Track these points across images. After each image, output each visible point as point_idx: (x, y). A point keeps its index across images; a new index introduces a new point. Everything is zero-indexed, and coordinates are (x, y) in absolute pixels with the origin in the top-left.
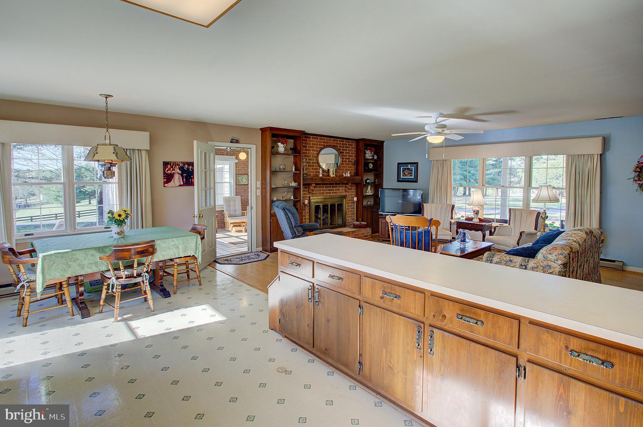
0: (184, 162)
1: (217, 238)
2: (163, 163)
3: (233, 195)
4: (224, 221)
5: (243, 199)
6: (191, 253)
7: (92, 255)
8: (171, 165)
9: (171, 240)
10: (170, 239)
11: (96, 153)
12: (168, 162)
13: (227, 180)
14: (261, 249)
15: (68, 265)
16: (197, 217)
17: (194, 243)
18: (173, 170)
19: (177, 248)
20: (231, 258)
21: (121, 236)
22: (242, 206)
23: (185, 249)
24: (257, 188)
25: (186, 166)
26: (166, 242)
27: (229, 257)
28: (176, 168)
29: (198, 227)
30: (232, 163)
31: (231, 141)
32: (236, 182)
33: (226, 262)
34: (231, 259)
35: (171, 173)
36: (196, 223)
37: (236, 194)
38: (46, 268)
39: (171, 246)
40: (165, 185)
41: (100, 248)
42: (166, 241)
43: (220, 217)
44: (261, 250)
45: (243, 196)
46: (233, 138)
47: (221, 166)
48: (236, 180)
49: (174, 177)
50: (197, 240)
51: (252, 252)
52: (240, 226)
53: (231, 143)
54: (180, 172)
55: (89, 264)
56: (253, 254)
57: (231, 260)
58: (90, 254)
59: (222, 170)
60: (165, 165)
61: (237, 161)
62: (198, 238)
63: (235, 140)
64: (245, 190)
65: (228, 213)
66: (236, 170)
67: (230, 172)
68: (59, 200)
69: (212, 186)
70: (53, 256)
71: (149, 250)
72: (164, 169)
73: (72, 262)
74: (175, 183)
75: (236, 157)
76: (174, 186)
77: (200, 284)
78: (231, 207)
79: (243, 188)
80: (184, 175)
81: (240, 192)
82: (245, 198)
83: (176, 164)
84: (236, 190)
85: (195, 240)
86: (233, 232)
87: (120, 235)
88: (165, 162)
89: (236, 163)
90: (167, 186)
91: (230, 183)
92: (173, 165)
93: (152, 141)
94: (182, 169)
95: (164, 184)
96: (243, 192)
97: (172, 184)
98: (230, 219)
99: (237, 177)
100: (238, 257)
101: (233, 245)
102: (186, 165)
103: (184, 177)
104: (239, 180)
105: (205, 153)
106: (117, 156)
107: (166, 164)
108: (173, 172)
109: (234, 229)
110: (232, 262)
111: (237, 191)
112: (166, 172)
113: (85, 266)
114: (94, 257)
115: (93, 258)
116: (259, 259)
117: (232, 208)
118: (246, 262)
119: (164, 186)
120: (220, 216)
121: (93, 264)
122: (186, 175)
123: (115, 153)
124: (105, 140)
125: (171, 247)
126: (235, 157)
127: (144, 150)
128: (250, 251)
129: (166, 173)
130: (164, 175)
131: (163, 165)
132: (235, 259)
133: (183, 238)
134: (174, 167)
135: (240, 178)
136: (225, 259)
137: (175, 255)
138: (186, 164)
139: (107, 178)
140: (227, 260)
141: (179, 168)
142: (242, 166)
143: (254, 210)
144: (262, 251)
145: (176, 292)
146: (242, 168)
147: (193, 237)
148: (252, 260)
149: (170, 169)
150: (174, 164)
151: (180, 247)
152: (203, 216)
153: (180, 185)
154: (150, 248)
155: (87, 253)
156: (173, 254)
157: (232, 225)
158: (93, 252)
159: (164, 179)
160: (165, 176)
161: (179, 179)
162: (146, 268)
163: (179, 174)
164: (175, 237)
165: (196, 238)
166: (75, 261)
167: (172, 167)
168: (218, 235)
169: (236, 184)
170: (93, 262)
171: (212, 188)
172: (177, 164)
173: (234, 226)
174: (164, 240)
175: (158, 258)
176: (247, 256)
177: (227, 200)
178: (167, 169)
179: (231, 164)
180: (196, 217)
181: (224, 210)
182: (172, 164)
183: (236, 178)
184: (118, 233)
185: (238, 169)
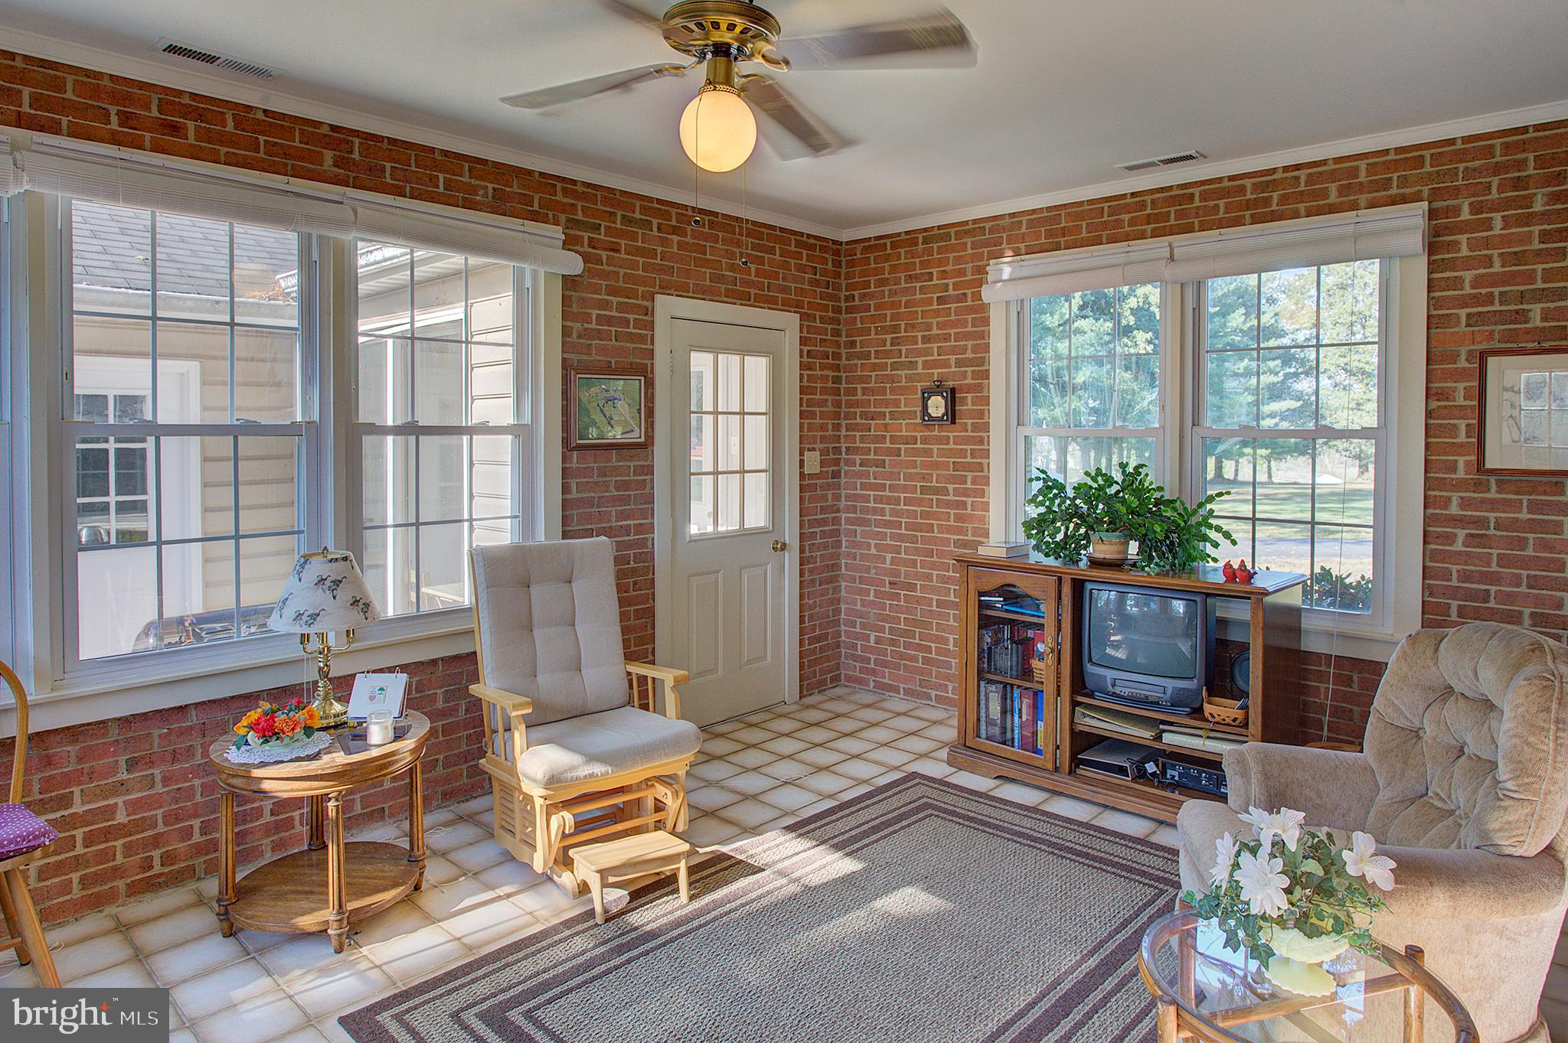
13: (502, 412)
22: (623, 616)
30: (535, 274)
32: (565, 427)
37: (568, 524)
48: (565, 412)
61: (573, 266)
64: (626, 485)
66: (565, 332)
67: (519, 346)
75: (564, 233)
79: (615, 471)
81: (590, 503)
84: (565, 487)
89: (569, 282)
91: (519, 432)
96: (615, 500)
99: (575, 391)
104: (583, 411)
111: (574, 493)
126: (557, 233)
135: (591, 393)
142: (607, 305)
146: (610, 321)
169: (566, 442)
177: (499, 573)
179: (528, 283)
183: (565, 395)
185: (577, 326)
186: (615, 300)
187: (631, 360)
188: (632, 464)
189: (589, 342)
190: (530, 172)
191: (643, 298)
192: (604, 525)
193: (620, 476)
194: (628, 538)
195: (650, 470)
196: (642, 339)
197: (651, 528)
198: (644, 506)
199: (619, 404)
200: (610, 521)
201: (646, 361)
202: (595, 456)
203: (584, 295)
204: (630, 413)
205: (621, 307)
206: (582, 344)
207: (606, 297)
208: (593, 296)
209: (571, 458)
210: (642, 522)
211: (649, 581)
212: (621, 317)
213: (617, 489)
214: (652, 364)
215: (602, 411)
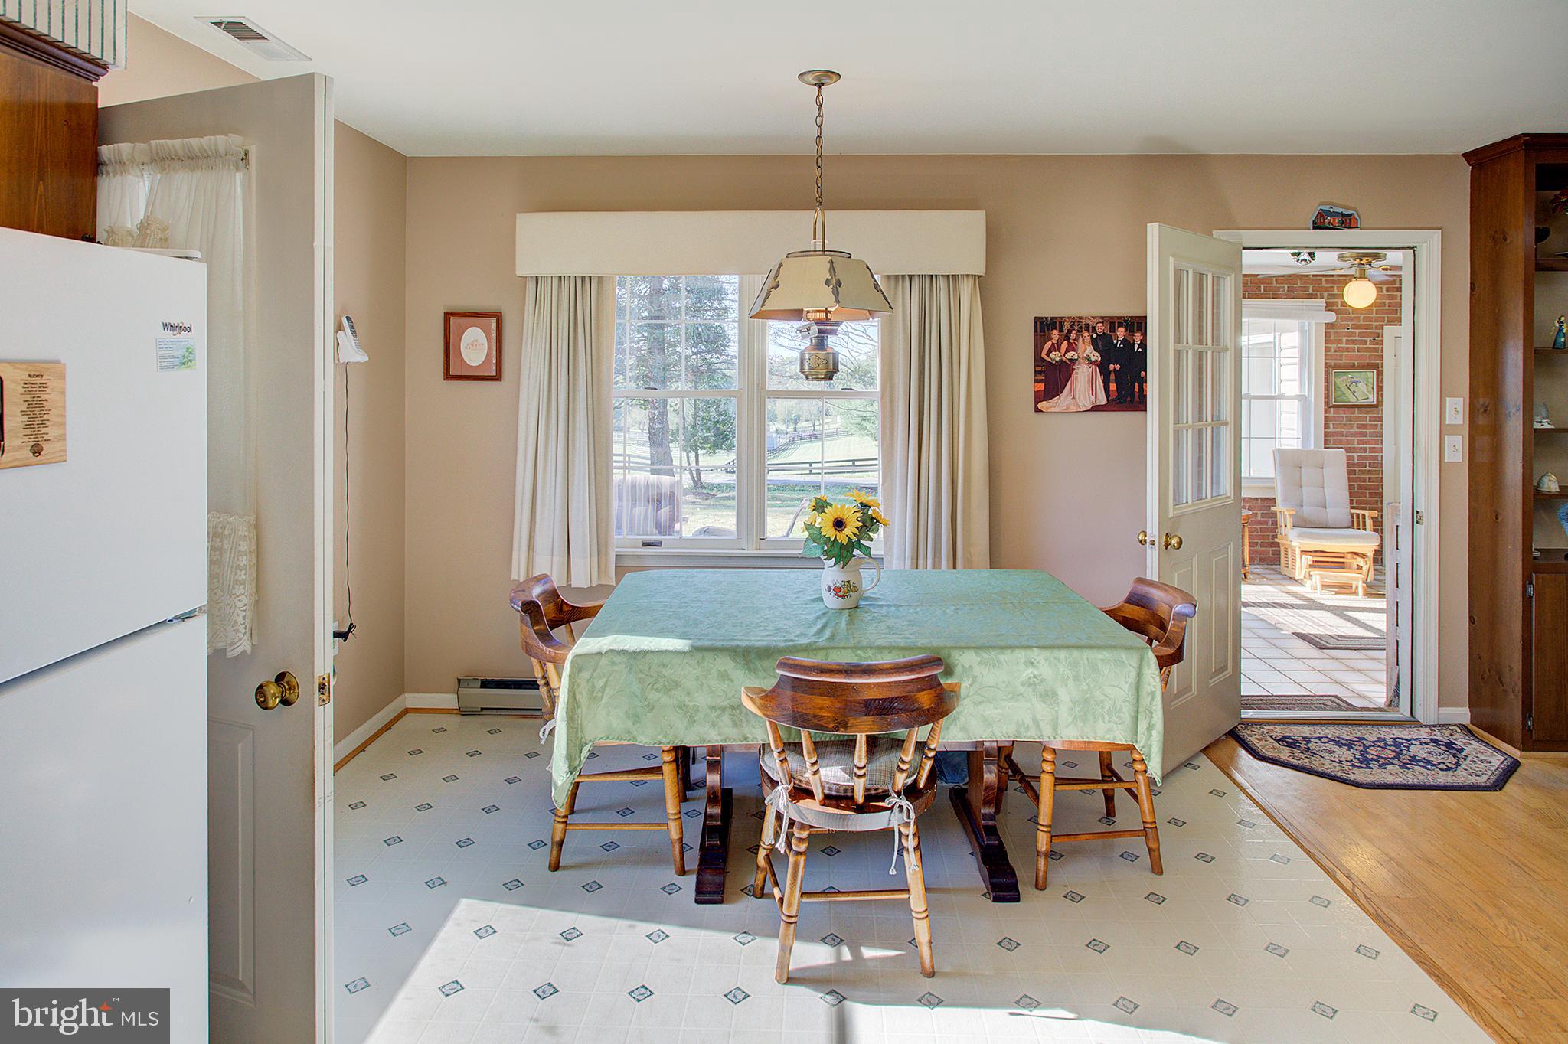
0: (1111, 318)
1: (1246, 605)
2: (1035, 323)
3: (1315, 442)
4: (1276, 540)
5: (1356, 461)
6: (1110, 730)
7: (724, 676)
8: (1061, 330)
9: (1021, 655)
10: (1017, 651)
11: (774, 284)
12: (1052, 318)
13: (1291, 388)
14: (1462, 714)
15: (646, 703)
16: (1157, 544)
17: (1126, 687)
18: (1072, 348)
19: (1049, 696)
20: (1307, 731)
21: (849, 602)
22: (1351, 487)
23: (1085, 708)
24: (1444, 430)
25: (1121, 333)
26: (999, 662)
27: (1299, 728)
28: (1081, 339)
29: (1157, 594)
30: (1309, 324)
31: (1314, 223)
32: (1327, 396)
33: (1285, 754)
34: (1307, 740)
35: (1062, 360)
36: (1152, 575)
37: (1326, 442)
38: (583, 698)
39: (1023, 685)
40: (1040, 405)
41: (749, 652)
42: (1002, 657)
43: (1260, 523)
44: (1467, 721)
45: (1354, 450)
46: (1327, 208)
47: (1268, 338)
48: (1327, 389)
49: (1074, 375)
50: (1139, 675)
51: (1412, 722)
52: (1341, 566)
53: (1314, 228)
54: (1096, 356)
55: (712, 708)
56: (1423, 733)
57: (1311, 746)
58: (715, 669)
59: (1269, 353)
60: (1042, 331)
61: (1331, 317)
62: (1149, 665)
63: (1335, 214)
64: (1364, 426)
65: (1293, 513)
66: (1327, 349)
67: (1301, 358)
68: (864, 428)
69: (1227, 413)
70: (604, 661)
71: (915, 701)
72: (1036, 346)
73: (658, 690)
74: (1077, 397)
75: (1326, 302)
76: (1073, 408)
77: (1157, 868)
78: (1303, 488)
80: (1112, 367)
82: (1366, 458)
83: (1080, 325)
84: (1326, 426)
85: (1133, 674)
86: (1313, 584)
87: (843, 597)
88: (1042, 318)
89: (1329, 326)
90: (1048, 408)
91: (1301, 398)
92: (1070, 332)
93: (995, 242)
94: (1102, 343)
95: (1036, 403)
97: (1067, 402)
98: (1300, 536)
99: (1332, 378)
100: (1345, 733)
101: (1314, 652)
102: (1121, 329)
103: (1112, 377)
104: (1337, 387)
105: (1200, 278)
106: (836, 293)
107: (1044, 326)
108: (1069, 355)
109: (1318, 577)
110: (1316, 763)
111: (1331, 429)
112: (1044, 355)
113: (699, 716)
114: (727, 682)
115: (725, 685)
116: (1461, 777)
117: (1308, 493)
118: (1391, 780)
119: (1037, 410)
120: (1259, 518)
121: (724, 709)
122: (1118, 367)
123: (834, 282)
124: (815, 239)
125: (1022, 689)
126: (1322, 303)
127: (967, 275)
128: (1404, 711)
129: (1043, 360)
130: (1036, 366)
131: (1036, 331)
132: (1330, 746)
133: (1076, 653)
134: (1073, 336)
135: (1341, 381)
136: (1279, 731)
137: (1038, 726)
138: (1120, 325)
139: (813, 379)
140: (1291, 743)
141: (1094, 342)
142: (1352, 334)
143: (1428, 533)
144: (1472, 727)
145: (1045, 877)
146: (1354, 342)
147: (1123, 655)
148: (1417, 775)
149: (1059, 344)
150: (1072, 326)
151: (1063, 694)
152: (1180, 543)
153: (1095, 408)
154: (919, 691)
155: (705, 664)
156: (1028, 721)
157: (1310, 559)
158: (725, 664)
159: (1037, 381)
160: (1039, 373)
161: (1092, 382)
162: (905, 775)
163: (1091, 362)
164: (1041, 643)
165: (1135, 665)
166: (667, 691)
167: (1067, 338)
168: (1249, 591)
169: (1327, 403)
170: (725, 704)
171: (1226, 424)
172: (1087, 325)
173: (1316, 565)
174: (993, 653)
175: (964, 729)
176: (1389, 741)
177: (1288, 461)
178: (1048, 345)
179: (1306, 328)
180: (1153, 542)
181: (1275, 499)
182: (1066, 326)
183: (1327, 380)
184: (837, 590)
187: (1368, 361)
188: (1368, 416)
189: (1341, 353)
191: (1376, 328)
193: (1361, 422)
194: (1365, 454)
195: (1381, 419)
196: (1377, 350)
197: (1381, 450)
198: (1377, 438)
199: (1360, 384)
201: (1379, 362)
202: (1344, 411)
204: (1367, 389)
205: (1361, 334)
206: (1337, 355)
209: (1330, 411)
210: (1375, 446)
211: (1380, 478)
212: (1361, 340)
213: (1359, 428)
214: (1382, 363)
215: (1348, 388)
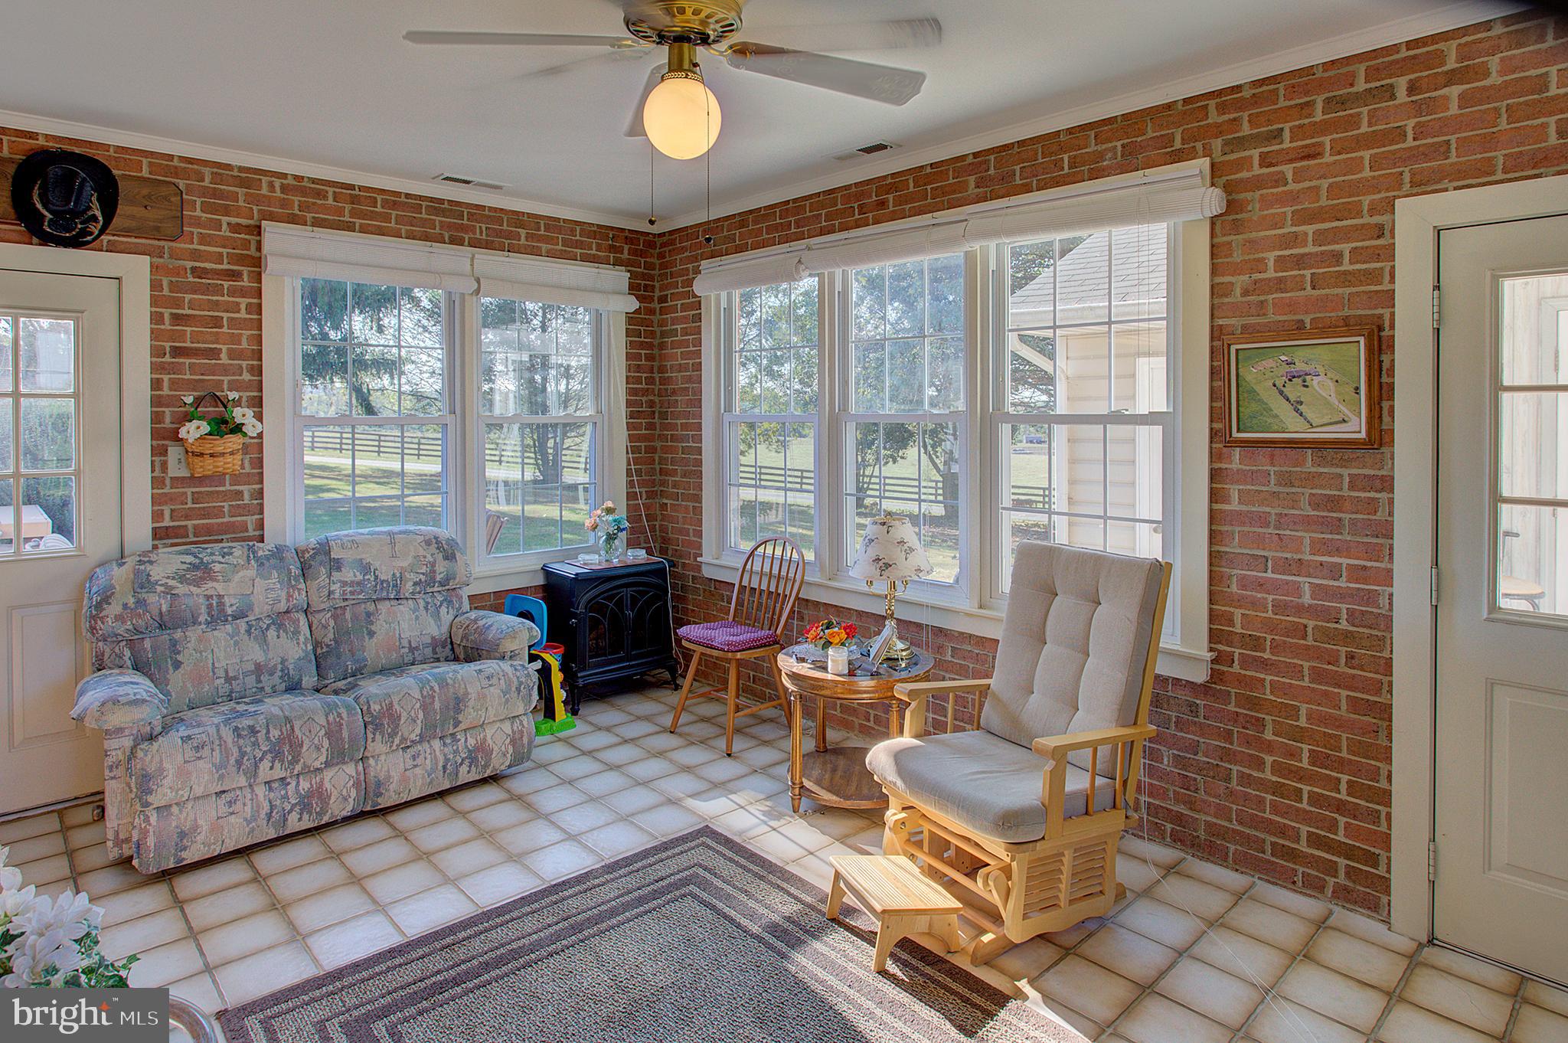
32: (1217, 414)
64: (1334, 502)
66: (1218, 291)
79: (1312, 479)
81: (1263, 519)
82: (1339, 594)
84: (1212, 496)
89: (1221, 226)
96: (1310, 522)
99: (1232, 365)
104: (1245, 390)
126: (1199, 168)
135: (1261, 369)
142: (1295, 240)
146: (1301, 262)
185: (1238, 280)
186: (1310, 229)
187: (1346, 312)
188: (1345, 472)
189: (1262, 298)
190: (1169, 106)
191: (1373, 211)
192: (1289, 556)
193: (1321, 487)
194: (1336, 584)
195: (1387, 484)
196: (1373, 277)
197: (1387, 577)
198: (1375, 540)
199: (1314, 382)
200: (1298, 551)
201: (1380, 311)
202: (1272, 456)
203: (1254, 235)
204: (1338, 393)
205: (1320, 238)
206: (1249, 304)
207: (1294, 229)
208: (1268, 233)
209: (1230, 457)
210: (1369, 564)
211: (1382, 662)
212: (1322, 253)
213: (1316, 506)
214: (1393, 314)
215: (1281, 393)
